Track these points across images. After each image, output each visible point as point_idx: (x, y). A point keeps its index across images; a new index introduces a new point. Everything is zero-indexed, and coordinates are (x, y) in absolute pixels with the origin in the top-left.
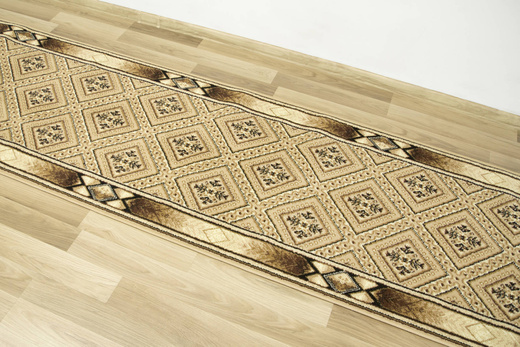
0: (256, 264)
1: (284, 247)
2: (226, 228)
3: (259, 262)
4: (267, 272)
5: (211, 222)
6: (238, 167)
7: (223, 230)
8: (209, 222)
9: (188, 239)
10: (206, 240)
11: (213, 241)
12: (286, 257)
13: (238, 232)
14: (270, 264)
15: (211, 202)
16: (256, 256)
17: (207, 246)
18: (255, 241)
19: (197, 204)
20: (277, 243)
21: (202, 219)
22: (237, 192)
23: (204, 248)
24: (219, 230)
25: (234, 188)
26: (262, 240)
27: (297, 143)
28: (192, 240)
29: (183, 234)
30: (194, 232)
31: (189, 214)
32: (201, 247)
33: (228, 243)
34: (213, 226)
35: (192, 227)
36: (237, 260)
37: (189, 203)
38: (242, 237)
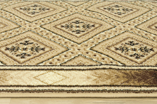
0: (113, 88)
1: (130, 68)
2: (58, 70)
3: (113, 86)
4: (128, 91)
5: (39, 70)
6: (42, 29)
7: (57, 71)
8: (36, 70)
9: (20, 88)
10: (41, 84)
11: (50, 83)
12: (137, 75)
13: (72, 70)
14: (126, 84)
15: (29, 55)
16: (109, 82)
17: (47, 88)
18: (96, 71)
19: (15, 60)
20: (120, 68)
21: (27, 69)
22: (52, 43)
23: (43, 91)
24: (51, 73)
25: (47, 42)
26: (104, 69)
27: (84, 8)
28: (24, 89)
29: (11, 86)
30: (23, 81)
31: (10, 69)
32: (39, 91)
33: (68, 80)
34: (42, 72)
35: (20, 78)
36: (89, 91)
37: (5, 62)
38: (81, 72)
